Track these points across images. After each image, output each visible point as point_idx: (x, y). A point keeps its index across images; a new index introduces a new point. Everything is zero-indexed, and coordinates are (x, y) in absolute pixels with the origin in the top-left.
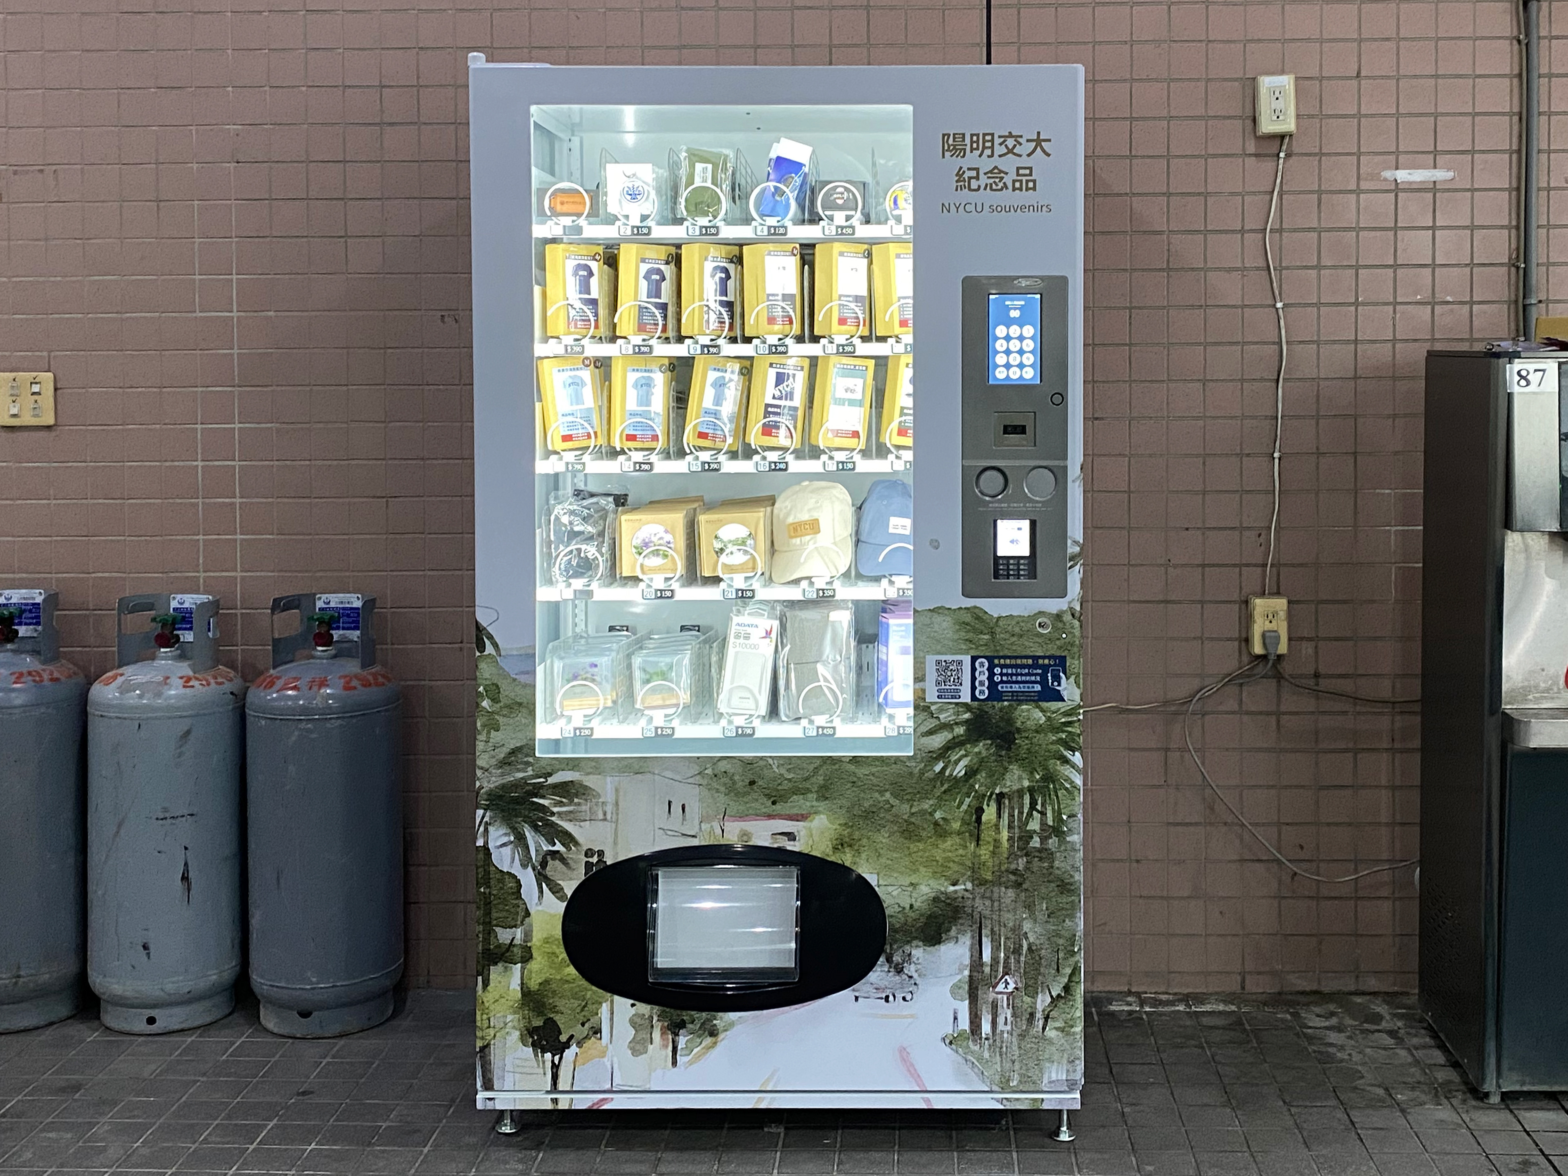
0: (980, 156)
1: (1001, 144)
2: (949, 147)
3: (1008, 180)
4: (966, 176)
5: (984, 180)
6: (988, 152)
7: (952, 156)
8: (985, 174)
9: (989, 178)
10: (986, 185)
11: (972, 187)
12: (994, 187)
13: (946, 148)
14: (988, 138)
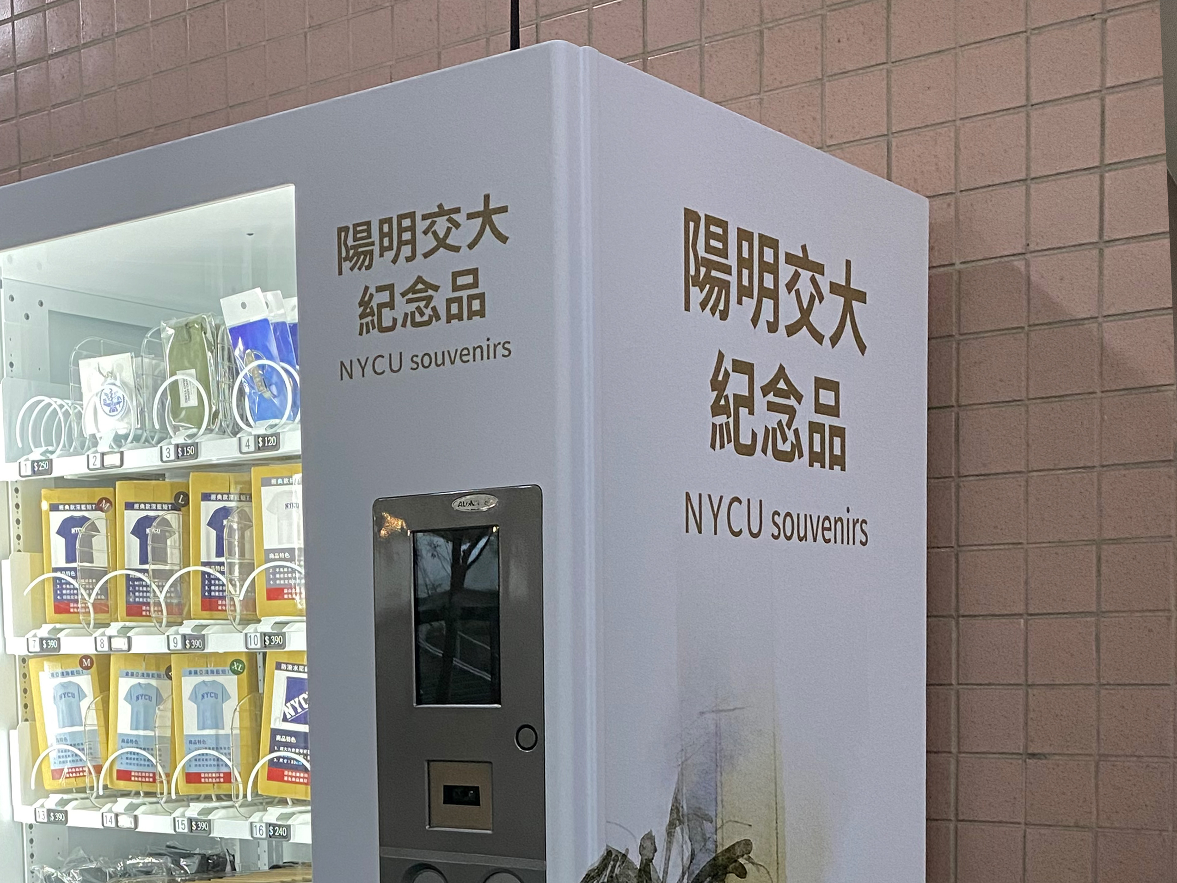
0: (394, 261)
1: (425, 233)
2: (347, 252)
3: (439, 302)
4: (374, 304)
5: (402, 307)
6: (406, 251)
7: (352, 269)
8: (403, 295)
9: (409, 301)
10: (406, 315)
11: (384, 325)
12: (418, 319)
13: (344, 255)
14: (406, 223)
